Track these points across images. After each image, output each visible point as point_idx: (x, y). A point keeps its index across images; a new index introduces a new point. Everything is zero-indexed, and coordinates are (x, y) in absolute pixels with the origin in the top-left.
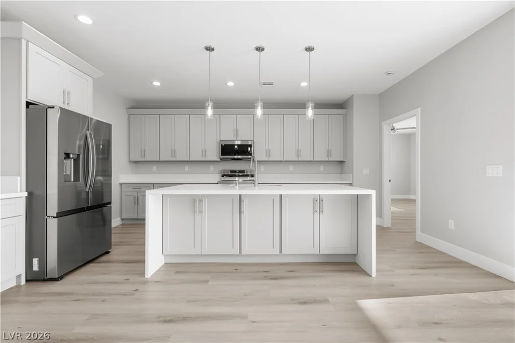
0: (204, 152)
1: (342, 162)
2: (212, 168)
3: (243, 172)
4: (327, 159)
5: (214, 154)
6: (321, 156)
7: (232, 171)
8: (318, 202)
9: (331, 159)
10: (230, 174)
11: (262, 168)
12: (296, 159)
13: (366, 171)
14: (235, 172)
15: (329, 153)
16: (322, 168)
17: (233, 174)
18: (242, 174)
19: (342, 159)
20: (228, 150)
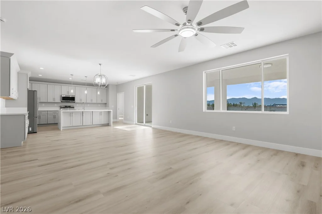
0: (54, 99)
1: (106, 104)
2: (56, 105)
3: (70, 106)
4: (101, 102)
5: (58, 100)
6: (99, 101)
7: (65, 106)
8: (101, 113)
9: (102, 102)
10: (64, 107)
11: (77, 105)
12: (91, 102)
13: (113, 106)
14: (67, 106)
15: (102, 101)
16: (99, 105)
17: (66, 107)
18: (70, 107)
19: (106, 103)
20: (66, 99)
